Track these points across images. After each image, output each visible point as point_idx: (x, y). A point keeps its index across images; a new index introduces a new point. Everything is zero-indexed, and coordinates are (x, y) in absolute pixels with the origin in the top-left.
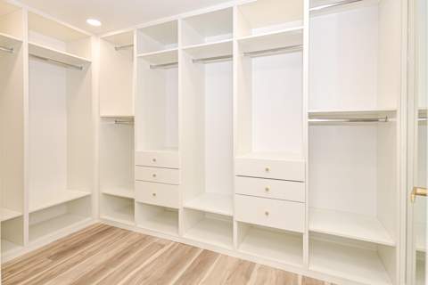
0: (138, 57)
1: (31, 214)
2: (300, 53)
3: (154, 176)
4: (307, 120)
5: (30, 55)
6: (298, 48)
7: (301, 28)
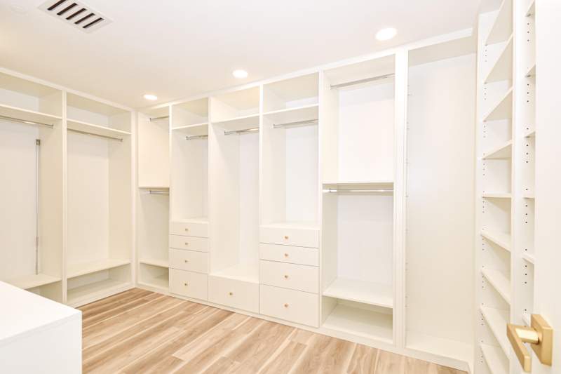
0: (173, 130)
1: (69, 280)
2: (315, 126)
3: (186, 244)
4: (322, 191)
5: (68, 129)
6: (313, 122)
7: (317, 105)
